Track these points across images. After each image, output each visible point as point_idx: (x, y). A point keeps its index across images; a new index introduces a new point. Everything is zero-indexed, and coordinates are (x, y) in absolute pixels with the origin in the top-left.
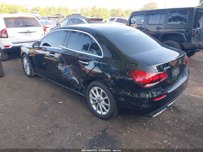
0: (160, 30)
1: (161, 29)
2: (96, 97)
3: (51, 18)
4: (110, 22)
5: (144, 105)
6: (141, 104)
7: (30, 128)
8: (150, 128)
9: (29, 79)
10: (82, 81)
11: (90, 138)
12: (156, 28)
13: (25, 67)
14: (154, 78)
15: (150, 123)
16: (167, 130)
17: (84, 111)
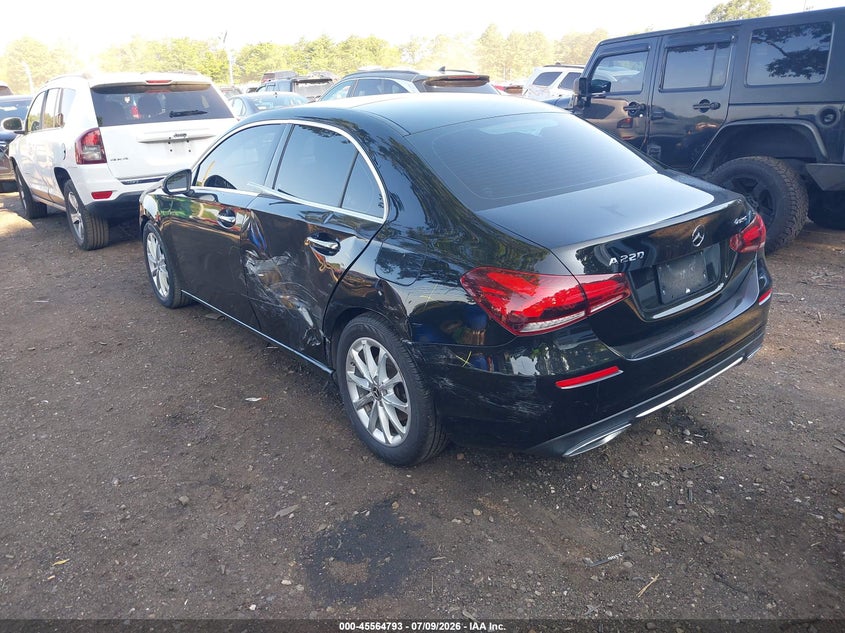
0: (710, 114)
1: (717, 106)
2: (365, 376)
3: (300, 85)
4: (537, 88)
5: (523, 405)
6: (512, 403)
7: (119, 483)
8: (567, 506)
9: (164, 313)
10: (320, 313)
11: (322, 527)
12: (695, 107)
13: (152, 269)
14: (568, 299)
15: (575, 486)
16: (636, 514)
17: (333, 432)
